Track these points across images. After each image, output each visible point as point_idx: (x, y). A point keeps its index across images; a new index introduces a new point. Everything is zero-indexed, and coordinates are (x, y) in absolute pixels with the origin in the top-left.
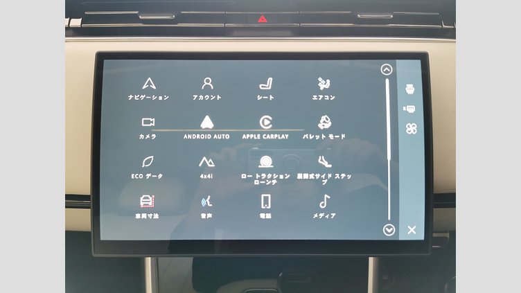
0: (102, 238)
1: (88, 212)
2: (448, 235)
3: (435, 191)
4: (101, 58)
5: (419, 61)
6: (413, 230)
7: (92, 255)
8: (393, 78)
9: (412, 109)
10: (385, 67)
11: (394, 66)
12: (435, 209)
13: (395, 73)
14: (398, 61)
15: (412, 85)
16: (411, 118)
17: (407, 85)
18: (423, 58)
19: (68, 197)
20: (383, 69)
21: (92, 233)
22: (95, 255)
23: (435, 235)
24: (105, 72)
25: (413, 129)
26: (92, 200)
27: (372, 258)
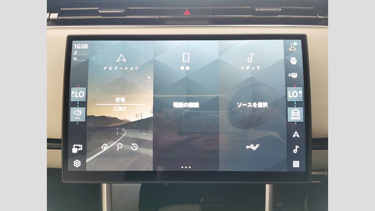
0: (69, 170)
2: (326, 173)
3: (314, 137)
4: (71, 39)
5: (300, 41)
7: (62, 181)
9: (296, 75)
12: (313, 151)
15: (295, 58)
17: (292, 58)
18: (303, 38)
19: (49, 140)
21: (63, 169)
22: (64, 182)
23: (313, 173)
26: (62, 143)
27: (268, 185)
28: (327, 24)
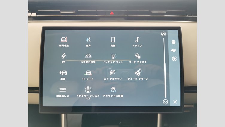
0: (43, 106)
1: (38, 95)
2: (193, 106)
3: (185, 86)
4: (44, 29)
5: (177, 30)
6: (176, 102)
7: (39, 112)
8: (166, 38)
9: (175, 50)
10: (163, 33)
11: (167, 33)
12: (184, 94)
13: (167, 35)
14: (168, 31)
15: (174, 41)
16: (174, 54)
17: (172, 41)
18: (179, 29)
19: (29, 88)
20: (162, 34)
21: (39, 105)
22: (40, 113)
23: (185, 106)
24: (46, 35)
25: (175, 59)
26: (39, 89)
27: (159, 114)
28: (196, 21)
